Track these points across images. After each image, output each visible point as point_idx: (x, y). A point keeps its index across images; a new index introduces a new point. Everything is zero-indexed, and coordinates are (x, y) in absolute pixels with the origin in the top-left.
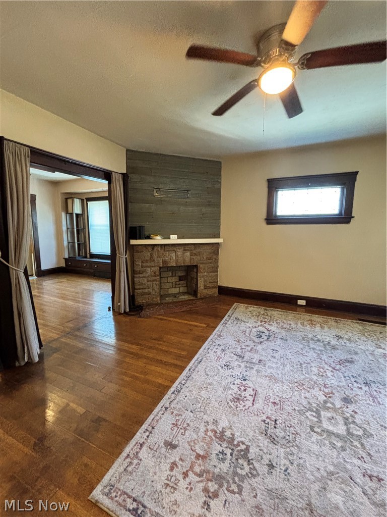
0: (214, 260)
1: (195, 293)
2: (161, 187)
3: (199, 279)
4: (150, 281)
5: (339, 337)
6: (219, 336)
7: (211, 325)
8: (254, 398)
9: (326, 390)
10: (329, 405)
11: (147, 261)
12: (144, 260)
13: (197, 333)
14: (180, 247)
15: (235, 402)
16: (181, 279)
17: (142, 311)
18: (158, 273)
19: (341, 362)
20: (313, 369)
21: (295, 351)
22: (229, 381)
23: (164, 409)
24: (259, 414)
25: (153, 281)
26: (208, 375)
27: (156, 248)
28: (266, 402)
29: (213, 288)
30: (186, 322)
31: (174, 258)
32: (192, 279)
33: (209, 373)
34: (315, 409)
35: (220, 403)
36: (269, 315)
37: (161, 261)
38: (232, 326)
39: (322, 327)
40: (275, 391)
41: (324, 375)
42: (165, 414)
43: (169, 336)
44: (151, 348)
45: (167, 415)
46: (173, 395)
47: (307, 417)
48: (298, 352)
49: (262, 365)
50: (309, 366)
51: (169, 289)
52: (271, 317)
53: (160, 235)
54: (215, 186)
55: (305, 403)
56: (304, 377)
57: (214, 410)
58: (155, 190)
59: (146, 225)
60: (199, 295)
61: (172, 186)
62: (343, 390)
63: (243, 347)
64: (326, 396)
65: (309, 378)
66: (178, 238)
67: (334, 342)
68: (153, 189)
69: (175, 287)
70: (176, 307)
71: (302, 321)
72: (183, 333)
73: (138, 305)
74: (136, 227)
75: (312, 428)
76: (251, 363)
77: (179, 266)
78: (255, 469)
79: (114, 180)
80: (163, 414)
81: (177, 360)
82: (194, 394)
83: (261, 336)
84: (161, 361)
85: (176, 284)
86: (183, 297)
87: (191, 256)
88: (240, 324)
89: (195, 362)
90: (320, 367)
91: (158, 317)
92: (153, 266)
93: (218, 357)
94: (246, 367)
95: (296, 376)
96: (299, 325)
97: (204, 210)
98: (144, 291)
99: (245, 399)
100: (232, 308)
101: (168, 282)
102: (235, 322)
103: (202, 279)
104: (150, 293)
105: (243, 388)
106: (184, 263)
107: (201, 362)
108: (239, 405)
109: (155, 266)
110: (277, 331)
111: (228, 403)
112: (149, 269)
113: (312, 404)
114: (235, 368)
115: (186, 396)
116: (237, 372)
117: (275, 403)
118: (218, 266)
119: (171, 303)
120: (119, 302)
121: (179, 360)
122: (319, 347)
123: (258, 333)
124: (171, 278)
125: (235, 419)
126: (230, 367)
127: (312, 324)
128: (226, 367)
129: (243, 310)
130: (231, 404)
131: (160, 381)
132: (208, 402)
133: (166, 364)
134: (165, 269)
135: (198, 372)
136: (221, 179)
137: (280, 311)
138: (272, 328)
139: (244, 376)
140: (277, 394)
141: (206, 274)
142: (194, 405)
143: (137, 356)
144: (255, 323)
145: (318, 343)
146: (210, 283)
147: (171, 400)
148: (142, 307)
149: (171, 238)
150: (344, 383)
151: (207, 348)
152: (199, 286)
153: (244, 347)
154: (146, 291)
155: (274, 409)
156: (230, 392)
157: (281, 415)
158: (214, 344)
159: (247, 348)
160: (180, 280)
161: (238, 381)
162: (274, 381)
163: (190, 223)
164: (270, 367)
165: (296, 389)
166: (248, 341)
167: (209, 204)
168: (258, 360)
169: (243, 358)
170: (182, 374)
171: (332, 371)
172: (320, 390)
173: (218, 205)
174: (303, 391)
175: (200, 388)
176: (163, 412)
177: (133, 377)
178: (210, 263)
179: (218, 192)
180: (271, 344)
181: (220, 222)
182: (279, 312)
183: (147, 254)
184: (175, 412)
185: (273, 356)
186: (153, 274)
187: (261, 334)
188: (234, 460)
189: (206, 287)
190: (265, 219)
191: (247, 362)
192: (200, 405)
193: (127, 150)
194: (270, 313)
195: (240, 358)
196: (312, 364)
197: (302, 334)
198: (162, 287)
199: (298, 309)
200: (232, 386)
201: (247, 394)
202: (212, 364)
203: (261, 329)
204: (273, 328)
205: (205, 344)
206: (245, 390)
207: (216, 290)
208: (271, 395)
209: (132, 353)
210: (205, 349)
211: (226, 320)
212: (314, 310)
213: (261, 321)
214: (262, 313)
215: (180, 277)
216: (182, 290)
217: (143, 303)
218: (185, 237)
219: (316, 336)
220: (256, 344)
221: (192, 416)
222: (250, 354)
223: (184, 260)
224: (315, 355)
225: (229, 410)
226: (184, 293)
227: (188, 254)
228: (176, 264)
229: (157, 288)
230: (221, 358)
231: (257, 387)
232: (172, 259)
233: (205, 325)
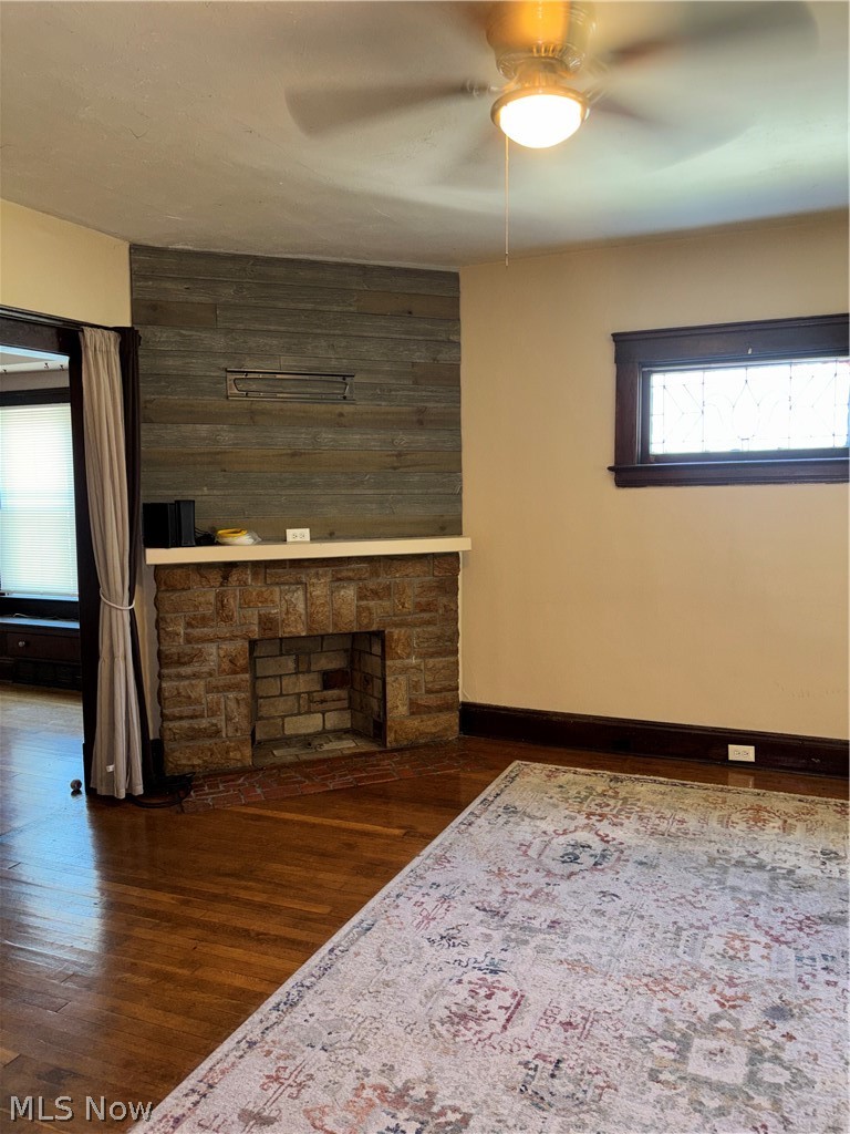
0: (441, 611)
1: (375, 728)
2: (249, 365)
3: (388, 679)
4: (217, 689)
5: (830, 857)
6: (440, 860)
7: (421, 829)
8: (513, 1013)
9: (729, 992)
10: (723, 1024)
11: (204, 621)
12: (195, 618)
13: (369, 855)
14: (321, 571)
15: (453, 1024)
16: (329, 680)
17: (188, 794)
18: (242, 662)
19: (805, 923)
20: (710, 941)
21: (673, 896)
22: (448, 976)
23: (244, 1045)
24: (515, 1048)
25: (229, 688)
26: (386, 962)
27: (235, 576)
28: (543, 1023)
29: (440, 709)
30: (336, 822)
31: (301, 607)
32: (368, 680)
33: (388, 957)
34: (678, 1035)
35: (409, 1029)
36: (622, 794)
37: (256, 617)
38: (490, 832)
39: (786, 829)
40: (578, 998)
41: (741, 955)
42: (247, 1057)
43: (274, 866)
44: (215, 898)
45: (253, 1058)
46: (275, 1014)
47: (651, 1052)
48: (683, 897)
49: (556, 933)
50: (702, 934)
51: (286, 719)
52: (625, 800)
53: (249, 529)
54: (440, 356)
55: (655, 1023)
56: (676, 961)
57: (389, 1043)
58: (231, 377)
59: (202, 495)
60: (390, 737)
61: (287, 361)
62: (778, 990)
63: (512, 888)
64: (722, 1005)
65: (690, 964)
66: (313, 539)
67: (807, 870)
68: (223, 374)
69: (309, 712)
70: (307, 776)
71: (724, 813)
72: (323, 854)
73: (176, 773)
74: (164, 506)
75: (654, 1075)
76: (523, 928)
77: (322, 636)
79: (90, 354)
80: (241, 1057)
81: (295, 927)
82: (337, 1009)
83: (577, 858)
84: (247, 930)
85: (310, 701)
86: (332, 744)
87: (360, 598)
88: (517, 824)
89: (351, 931)
90: (735, 937)
91: (243, 810)
92: (225, 639)
93: (427, 917)
94: (507, 939)
95: (653, 960)
96: (714, 823)
97: (403, 439)
98: (195, 723)
99: (485, 1017)
100: (503, 776)
101: (281, 695)
102: (501, 821)
103: (402, 678)
104: (217, 733)
105: (483, 992)
106: (335, 625)
107: (369, 929)
108: (463, 1031)
109: (233, 638)
110: (633, 842)
111: (432, 1026)
112: (212, 649)
113: (674, 1025)
114: (470, 942)
115: (311, 1015)
116: (476, 952)
117: (570, 1024)
118: (457, 633)
119: (290, 766)
120: (111, 759)
121: (303, 929)
122: (755, 882)
123: (570, 850)
124: (293, 678)
125: (446, 1061)
126: (457, 942)
127: (756, 820)
128: (444, 941)
129: (536, 781)
130: (442, 1029)
131: (239, 981)
132: (376, 1024)
133: (260, 938)
134: (268, 644)
135: (357, 954)
136: (458, 333)
137: (661, 783)
138: (617, 834)
139: (496, 961)
140: (582, 1004)
141: (414, 661)
142: (334, 1035)
144: (567, 821)
145: (755, 874)
146: (429, 691)
147: (266, 1024)
148: (190, 780)
149: (289, 538)
150: (790, 975)
151: (394, 894)
152: (389, 705)
153: (515, 889)
154: (204, 723)
155: (562, 1037)
156: (444, 1001)
157: (578, 1051)
158: (419, 882)
159: (521, 892)
160: (326, 686)
161: (473, 975)
162: (582, 973)
163: (354, 486)
164: (579, 940)
165: (642, 990)
166: (532, 871)
167: (421, 421)
168: (548, 923)
169: (503, 917)
170: (308, 962)
171: (767, 946)
172: (712, 991)
173: (452, 423)
174: (661, 996)
175: (358, 995)
176: (241, 1053)
177: (154, 974)
178: (429, 623)
179: (448, 379)
180: (604, 880)
182: (656, 787)
183: (204, 596)
184: (277, 1051)
185: (596, 911)
186: (226, 665)
187: (577, 852)
189: (415, 709)
190: (612, 469)
191: (513, 927)
192: (350, 1034)
193: (135, 249)
194: (623, 790)
195: (492, 917)
196: (713, 930)
197: (713, 849)
198: (264, 712)
199: (732, 776)
200: (452, 988)
201: (493, 1005)
202: (403, 934)
203: (583, 836)
204: (625, 833)
205: (391, 884)
206: (489, 997)
207: (452, 720)
208: (562, 1006)
209: (153, 914)
210: (388, 896)
211: (472, 813)
213: (589, 816)
214: (599, 790)
215: (324, 674)
216: (333, 720)
217: (193, 766)
218: (337, 534)
219: (754, 855)
220: (557, 880)
221: (324, 1060)
222: (527, 905)
223: (337, 614)
224: (732, 906)
225: (433, 1041)
226: (339, 733)
227: (349, 593)
228: (310, 629)
229: (240, 715)
230: (434, 919)
231: (525, 987)
232: (294, 609)
233: (397, 832)
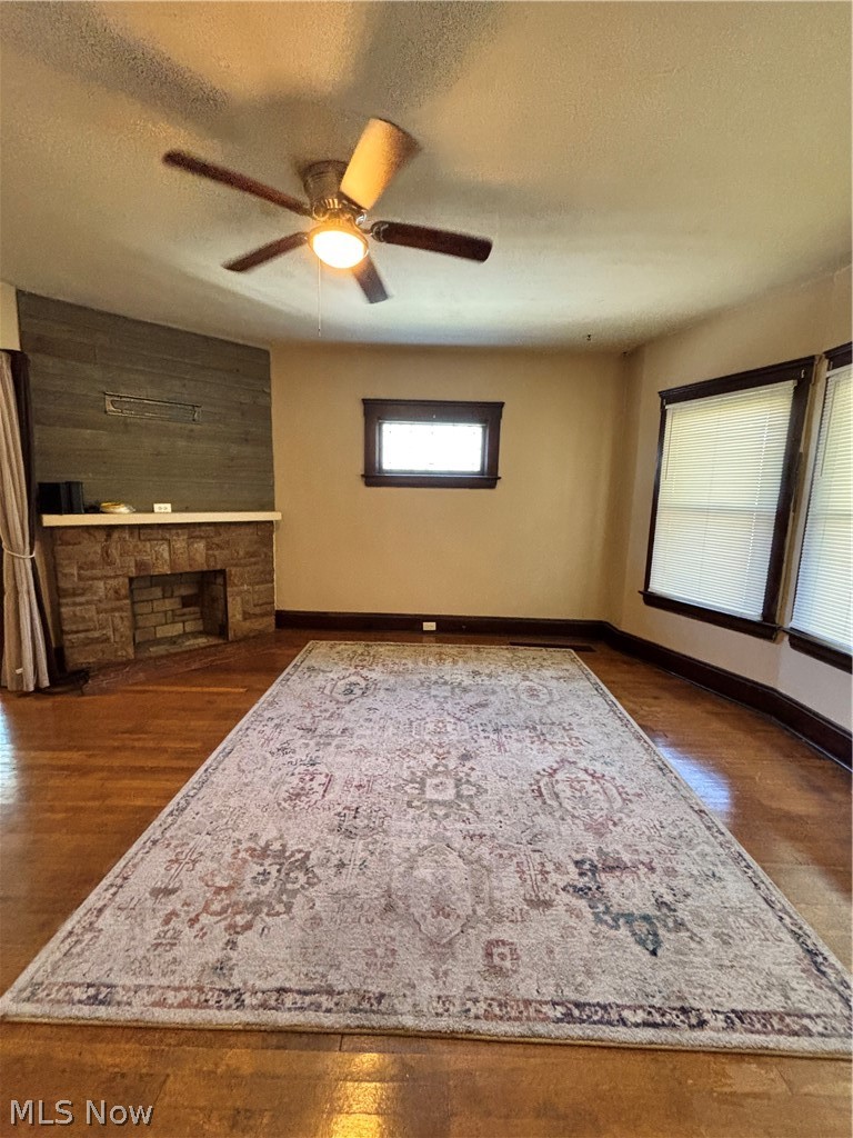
0: (263, 556)
1: (221, 629)
2: (123, 392)
3: (230, 599)
4: (106, 611)
5: (476, 673)
6: (271, 704)
7: (257, 687)
8: (327, 786)
9: (441, 751)
10: (440, 769)
11: (93, 565)
12: (85, 563)
13: (225, 706)
14: (180, 531)
15: (292, 800)
16: (187, 601)
17: (87, 681)
18: (123, 592)
19: (471, 709)
20: (427, 726)
21: (406, 705)
22: (285, 772)
23: (149, 844)
24: (331, 806)
25: (114, 610)
26: (244, 771)
27: (116, 535)
28: (345, 788)
29: (263, 615)
30: (199, 689)
31: (166, 555)
32: (214, 600)
33: (245, 768)
34: (418, 779)
35: (265, 809)
37: (133, 564)
38: (299, 683)
39: (455, 662)
40: (363, 770)
41: (443, 730)
42: (152, 852)
43: (161, 722)
44: (116, 749)
45: (157, 851)
46: (170, 818)
47: (406, 792)
48: (411, 704)
49: (346, 736)
50: (423, 722)
51: (158, 628)
52: (374, 656)
53: (126, 503)
54: (258, 400)
55: (406, 775)
56: (412, 740)
57: (252, 820)
58: (108, 399)
59: (87, 479)
60: (231, 634)
61: (152, 392)
62: (463, 746)
64: (438, 759)
65: (419, 739)
66: (173, 511)
67: (467, 682)
68: (102, 395)
69: (173, 622)
70: (175, 662)
71: (425, 657)
72: (193, 710)
73: (75, 669)
74: (57, 485)
75: (409, 804)
76: (327, 736)
77: (181, 574)
78: (315, 876)
80: (147, 852)
81: (178, 759)
82: (215, 806)
83: (352, 691)
84: (143, 767)
85: (174, 615)
86: (191, 642)
87: (207, 550)
88: (316, 676)
89: (217, 756)
90: (439, 721)
91: (132, 688)
92: (110, 577)
93: (267, 739)
94: (318, 744)
95: (401, 740)
96: (421, 664)
97: (234, 449)
98: (90, 635)
99: (311, 792)
100: (304, 650)
101: (153, 612)
102: (306, 676)
103: (238, 598)
104: (108, 639)
105: (308, 778)
106: (191, 566)
107: (230, 753)
108: (299, 803)
109: (116, 576)
110: (382, 678)
111: (279, 804)
112: (101, 584)
113: (416, 774)
114: (296, 749)
115: (197, 814)
116: (301, 755)
117: (361, 785)
118: (273, 569)
119: (162, 657)
120: (19, 665)
121: (184, 759)
122: (444, 691)
123: (348, 687)
124: (161, 601)
125: (290, 824)
126: (288, 751)
127: (441, 660)
128: (280, 752)
129: (324, 651)
130: (285, 805)
131: (139, 802)
132: (243, 811)
133: (153, 770)
134: (143, 582)
135: (224, 770)
136: (270, 387)
137: (391, 645)
138: (373, 675)
139: (313, 758)
140: (366, 773)
141: (245, 587)
142: (214, 823)
143: (83, 771)
144: (344, 671)
145: (444, 687)
146: (256, 605)
147: (165, 826)
148: (87, 673)
149: (156, 510)
150: (468, 737)
151: (246, 726)
152: (230, 615)
153: (318, 714)
154: (96, 634)
155: (357, 794)
156: (285, 788)
157: (367, 800)
158: (260, 719)
159: (323, 715)
160: (184, 605)
161: (302, 769)
162: (363, 756)
163: (202, 477)
164: (359, 737)
165: (397, 758)
166: (328, 702)
167: (247, 439)
168: (341, 730)
169: (314, 731)
170: (190, 780)
171: (455, 724)
172: (432, 752)
173: (267, 442)
174: (407, 760)
175: (228, 795)
176: (147, 849)
177: (72, 809)
178: (255, 564)
179: (265, 414)
180: (369, 701)
181: (273, 477)
182: (388, 648)
183: (92, 549)
184: (174, 843)
185: (367, 719)
186: (111, 595)
187: (352, 688)
188: (282, 876)
189: (246, 616)
190: (362, 476)
191: (321, 736)
192: (225, 820)
193: (18, 293)
194: (372, 651)
195: (308, 732)
196: (428, 720)
197: (422, 677)
198: (140, 624)
199: (425, 638)
200: (288, 779)
201: (315, 784)
202: (254, 752)
203: (353, 679)
204: (376, 674)
206: (311, 780)
207: (272, 620)
208: (355, 776)
209: (64, 769)
210: (241, 730)
211: (288, 674)
212: (447, 636)
213: (356, 667)
214: (359, 652)
215: (183, 598)
216: (190, 627)
217: (89, 663)
218: (191, 508)
219: (441, 678)
220: (343, 705)
221: (209, 841)
222: (327, 722)
223: (191, 559)
224: (435, 705)
225: (281, 813)
226: (195, 634)
227: (200, 546)
228: (171, 568)
229: (124, 627)
230: (272, 739)
231: (332, 770)
232: (161, 558)
233: (241, 690)
